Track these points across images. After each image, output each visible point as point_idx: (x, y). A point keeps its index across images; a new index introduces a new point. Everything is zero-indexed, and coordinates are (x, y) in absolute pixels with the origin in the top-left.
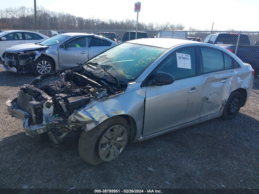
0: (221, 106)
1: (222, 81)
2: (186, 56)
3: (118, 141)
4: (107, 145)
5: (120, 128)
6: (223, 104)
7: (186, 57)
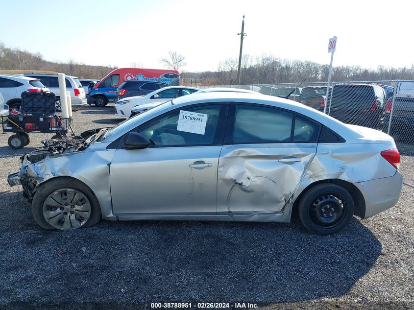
0: (283, 204)
1: (280, 160)
2: (199, 115)
3: (76, 210)
4: (59, 209)
5: (77, 194)
6: (287, 200)
7: (198, 117)
